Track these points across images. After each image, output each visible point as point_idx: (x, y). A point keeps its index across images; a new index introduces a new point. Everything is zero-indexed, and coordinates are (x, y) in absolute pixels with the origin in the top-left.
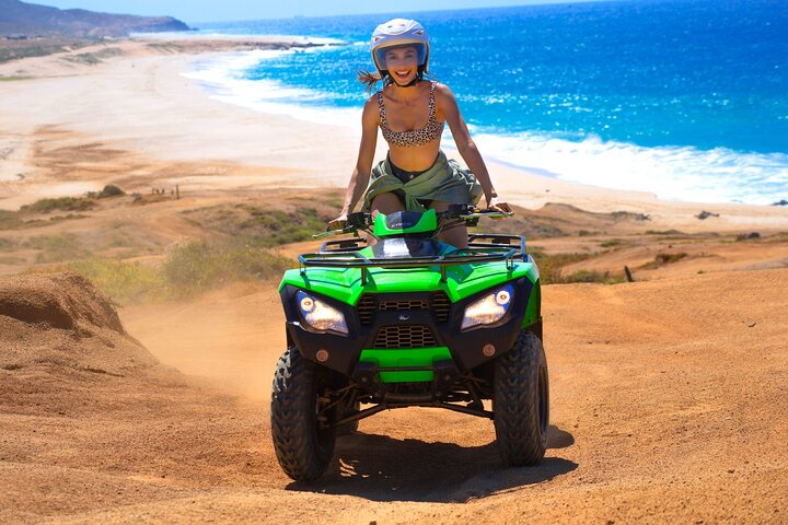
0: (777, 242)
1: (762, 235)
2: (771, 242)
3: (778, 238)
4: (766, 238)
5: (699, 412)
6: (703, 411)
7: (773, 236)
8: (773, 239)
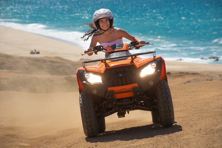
0: (178, 76)
1: (171, 73)
2: (175, 76)
3: (178, 74)
4: (173, 74)
5: (139, 144)
6: (141, 144)
7: (176, 74)
8: (176, 75)
